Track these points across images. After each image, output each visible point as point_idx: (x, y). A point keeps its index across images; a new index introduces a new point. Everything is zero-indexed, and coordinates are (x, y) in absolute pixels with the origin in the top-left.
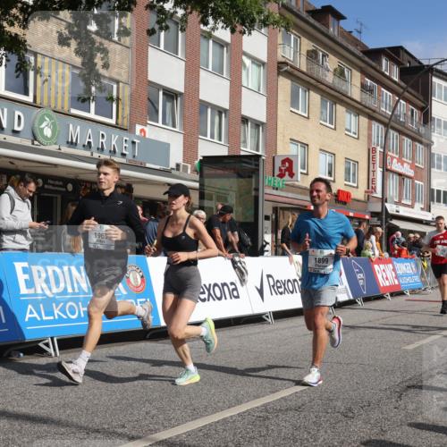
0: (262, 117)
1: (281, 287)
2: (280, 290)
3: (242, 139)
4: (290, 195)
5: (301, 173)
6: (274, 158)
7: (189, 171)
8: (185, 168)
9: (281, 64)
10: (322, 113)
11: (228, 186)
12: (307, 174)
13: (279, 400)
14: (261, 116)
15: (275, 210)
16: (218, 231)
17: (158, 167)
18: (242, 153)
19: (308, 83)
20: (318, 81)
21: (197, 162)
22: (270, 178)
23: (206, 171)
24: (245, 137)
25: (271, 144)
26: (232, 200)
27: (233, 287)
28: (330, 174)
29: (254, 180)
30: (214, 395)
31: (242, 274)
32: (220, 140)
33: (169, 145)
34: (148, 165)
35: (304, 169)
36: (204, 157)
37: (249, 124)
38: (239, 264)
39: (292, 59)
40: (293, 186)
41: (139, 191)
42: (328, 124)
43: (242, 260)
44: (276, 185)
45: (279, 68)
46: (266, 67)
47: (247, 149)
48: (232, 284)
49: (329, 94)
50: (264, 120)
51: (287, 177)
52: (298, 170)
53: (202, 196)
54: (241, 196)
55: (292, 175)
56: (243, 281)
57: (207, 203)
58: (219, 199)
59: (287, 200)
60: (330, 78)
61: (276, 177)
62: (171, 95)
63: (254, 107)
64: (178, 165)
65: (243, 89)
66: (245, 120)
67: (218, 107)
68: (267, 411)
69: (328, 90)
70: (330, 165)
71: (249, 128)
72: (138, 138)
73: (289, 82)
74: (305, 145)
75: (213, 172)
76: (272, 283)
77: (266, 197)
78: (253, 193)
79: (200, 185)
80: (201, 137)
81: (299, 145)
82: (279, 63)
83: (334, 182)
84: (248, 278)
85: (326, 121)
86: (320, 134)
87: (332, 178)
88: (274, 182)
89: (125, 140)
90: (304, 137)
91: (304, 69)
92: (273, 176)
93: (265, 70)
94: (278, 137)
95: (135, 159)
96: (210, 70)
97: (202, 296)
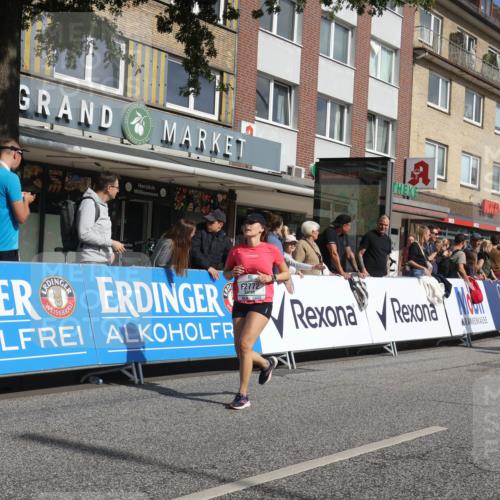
0: (393, 114)
1: (407, 313)
2: (407, 317)
3: (368, 139)
4: (424, 205)
5: (439, 179)
6: (405, 161)
7: (303, 176)
8: (299, 172)
9: (417, 51)
10: (466, 107)
11: (349, 193)
12: (445, 181)
13: (400, 445)
14: (392, 112)
15: (405, 222)
16: (334, 247)
17: (266, 171)
18: (367, 155)
19: (451, 73)
20: (462, 70)
21: (312, 165)
22: (401, 184)
23: (323, 176)
24: (371, 134)
25: (403, 145)
26: (353, 210)
27: (350, 311)
28: (474, 180)
29: (380, 186)
30: (321, 436)
31: (361, 296)
32: (341, 139)
33: (280, 145)
34: (255, 168)
35: (442, 174)
36: (321, 159)
37: (377, 120)
38: (358, 285)
39: (431, 44)
40: (428, 195)
41: (243, 198)
42: (473, 122)
43: (362, 280)
44: (407, 193)
45: (415, 55)
46: (399, 52)
47: (373, 151)
48: (349, 307)
49: (475, 85)
50: (395, 117)
51: (420, 184)
52: (435, 175)
53: (317, 205)
54: (363, 205)
55: (426, 181)
56: (362, 305)
57: (323, 213)
58: (337, 207)
59: (419, 211)
60: (478, 66)
61: (407, 183)
62: (283, 87)
63: (383, 100)
64: (290, 169)
65: (371, 80)
66: (372, 116)
67: (341, 101)
68: (384, 457)
69: (475, 80)
70: (474, 170)
71: (377, 126)
72: (244, 136)
73: (427, 71)
74: (444, 147)
75: (330, 176)
76: (397, 309)
77: (394, 207)
78: (379, 203)
79: (315, 192)
80: (318, 136)
81: (437, 146)
82: (415, 49)
83: (479, 190)
84: (368, 301)
85: (471, 118)
86: (463, 134)
87: (476, 186)
88: (405, 190)
89: (229, 139)
90: (443, 137)
91: (445, 55)
92: (404, 182)
93: (399, 57)
94: (412, 137)
95: (240, 161)
96: (331, 57)
97: (313, 321)
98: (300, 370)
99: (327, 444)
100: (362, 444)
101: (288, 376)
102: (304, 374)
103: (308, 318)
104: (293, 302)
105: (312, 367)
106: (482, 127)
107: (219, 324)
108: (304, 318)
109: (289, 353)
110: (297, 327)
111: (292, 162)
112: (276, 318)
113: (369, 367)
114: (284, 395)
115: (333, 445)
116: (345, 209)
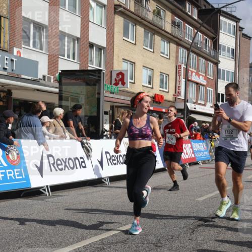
1: (115, 160)
2: (115, 162)
3: (89, 59)
4: (122, 97)
5: (130, 82)
6: (111, 72)
7: (52, 81)
8: (49, 79)
9: (117, 6)
10: (145, 40)
11: (79, 91)
12: (134, 83)
13: (112, 236)
14: (103, 43)
15: (112, 108)
16: (71, 123)
17: (30, 78)
18: (89, 68)
19: (136, 20)
20: (142, 19)
21: (57, 74)
22: (109, 85)
23: (64, 81)
24: (91, 57)
25: (110, 62)
26: (82, 101)
27: (82, 160)
28: (150, 83)
29: (97, 87)
30: (67, 233)
31: (88, 151)
32: (74, 59)
33: (38, 62)
34: (23, 76)
35: (132, 79)
36: (62, 71)
37: (94, 48)
38: (86, 145)
39: (124, 3)
40: (124, 91)
41: (16, 95)
42: (149, 49)
43: (88, 142)
44: (113, 90)
45: (115, 9)
46: (106, 7)
47: (93, 66)
48: (81, 158)
49: (149, 27)
50: (105, 46)
51: (120, 85)
52: (128, 80)
53: (61, 98)
54: (88, 98)
55: (123, 84)
56: (88, 156)
57: (64, 103)
58: (73, 100)
59: (120, 101)
60: (150, 17)
61: (112, 85)
62: (39, 27)
63: (98, 36)
64: (44, 77)
65: (90, 23)
66: (91, 45)
67: (73, 36)
68: (103, 244)
69: (149, 25)
70: (150, 77)
71: (94, 51)
72: (15, 57)
73: (122, 19)
74: (133, 63)
75: (68, 81)
76: (109, 157)
77: (106, 99)
78: (97, 96)
79: (59, 90)
80: (60, 57)
81: (129, 63)
82: (115, 5)
83: (152, 88)
84: (92, 154)
85: (147, 47)
86: (143, 56)
87: (151, 86)
88: (111, 89)
89: (7, 59)
90: (132, 57)
91: (132, 9)
92: (111, 84)
93: (106, 10)
94: (115, 58)
95: (13, 72)
96: (67, 9)
97: (60, 167)
98: (54, 196)
99: (70, 239)
100: (91, 237)
101: (46, 200)
102: (56, 198)
103: (58, 165)
104: (49, 156)
105: (60, 194)
106: (153, 52)
107: (4, 171)
108: (55, 165)
109: (47, 186)
110: (51, 171)
111: (45, 73)
112: (39, 166)
113: (94, 192)
114: (45, 212)
115: (74, 239)
116: (78, 100)
